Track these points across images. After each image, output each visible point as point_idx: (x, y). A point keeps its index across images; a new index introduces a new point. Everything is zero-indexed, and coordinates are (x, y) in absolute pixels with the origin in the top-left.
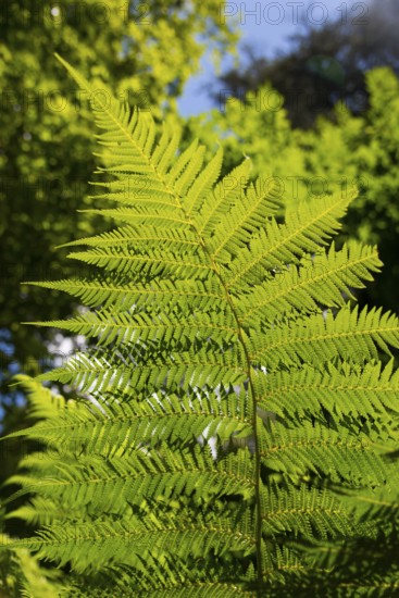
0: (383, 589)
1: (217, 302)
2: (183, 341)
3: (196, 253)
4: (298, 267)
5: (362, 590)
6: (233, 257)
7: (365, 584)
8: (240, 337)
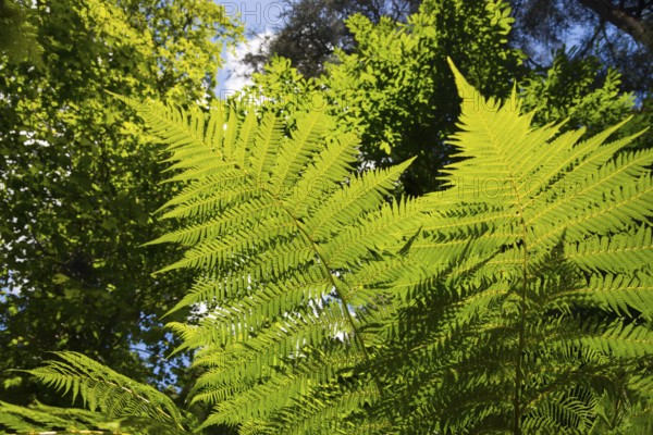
0: (443, 342)
1: (273, 209)
2: (262, 244)
3: (246, 182)
4: (313, 163)
5: (430, 347)
6: (271, 174)
7: (430, 343)
8: (298, 226)
